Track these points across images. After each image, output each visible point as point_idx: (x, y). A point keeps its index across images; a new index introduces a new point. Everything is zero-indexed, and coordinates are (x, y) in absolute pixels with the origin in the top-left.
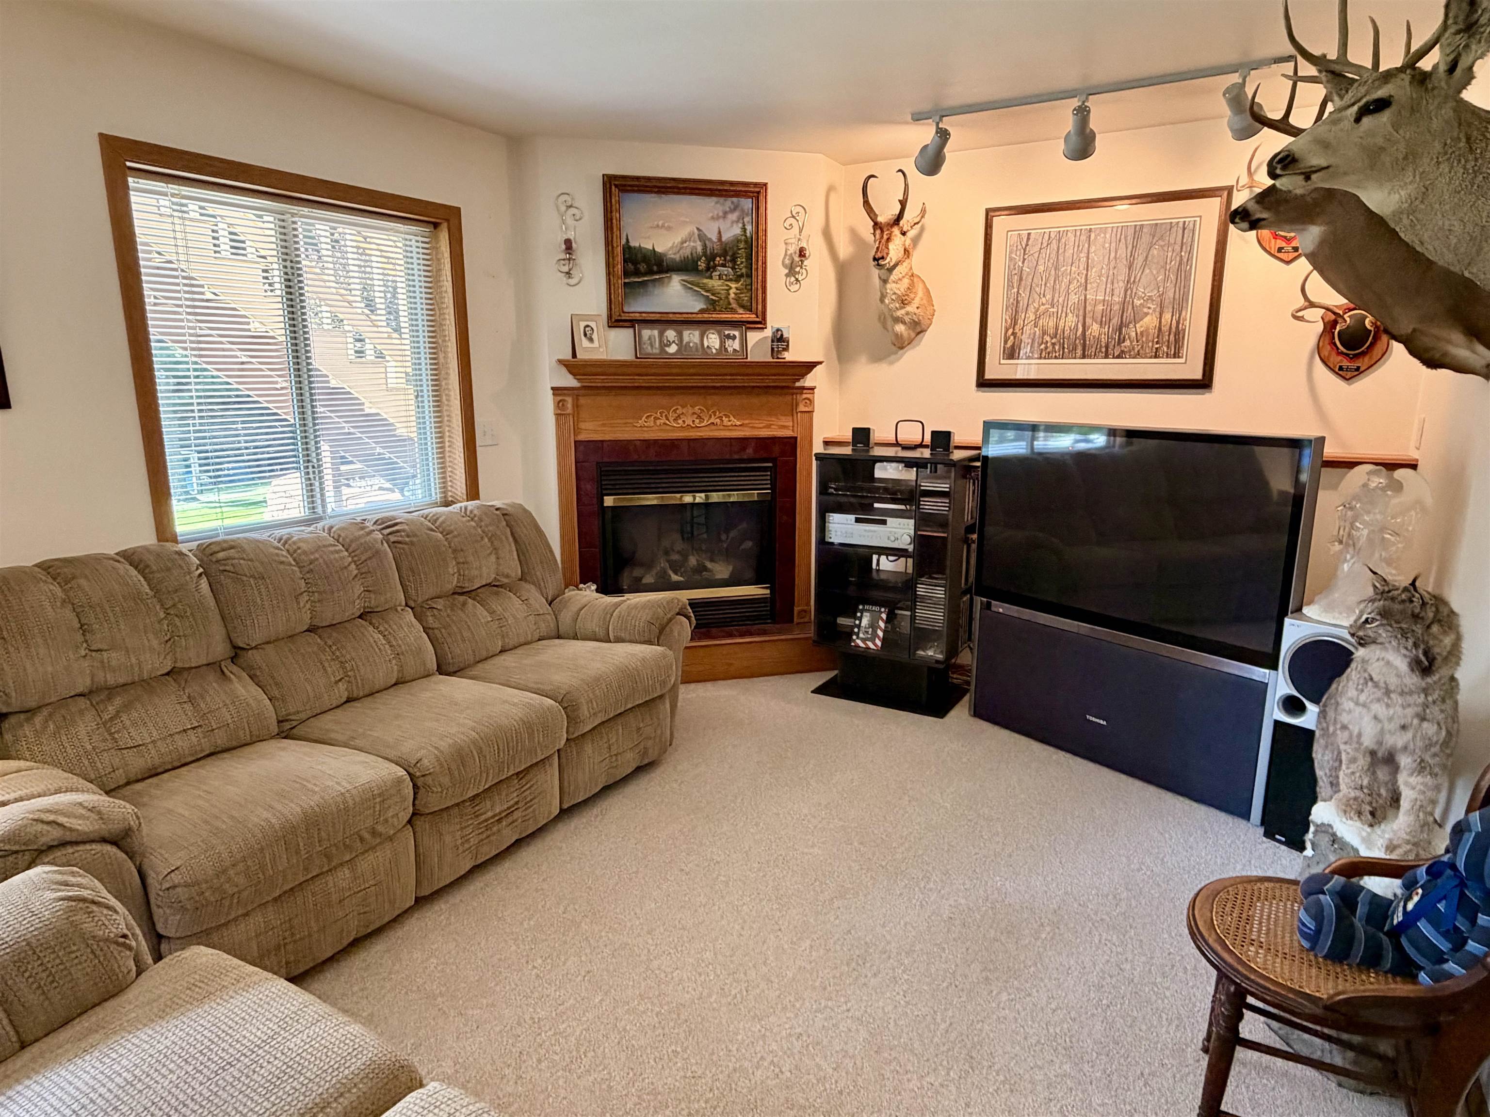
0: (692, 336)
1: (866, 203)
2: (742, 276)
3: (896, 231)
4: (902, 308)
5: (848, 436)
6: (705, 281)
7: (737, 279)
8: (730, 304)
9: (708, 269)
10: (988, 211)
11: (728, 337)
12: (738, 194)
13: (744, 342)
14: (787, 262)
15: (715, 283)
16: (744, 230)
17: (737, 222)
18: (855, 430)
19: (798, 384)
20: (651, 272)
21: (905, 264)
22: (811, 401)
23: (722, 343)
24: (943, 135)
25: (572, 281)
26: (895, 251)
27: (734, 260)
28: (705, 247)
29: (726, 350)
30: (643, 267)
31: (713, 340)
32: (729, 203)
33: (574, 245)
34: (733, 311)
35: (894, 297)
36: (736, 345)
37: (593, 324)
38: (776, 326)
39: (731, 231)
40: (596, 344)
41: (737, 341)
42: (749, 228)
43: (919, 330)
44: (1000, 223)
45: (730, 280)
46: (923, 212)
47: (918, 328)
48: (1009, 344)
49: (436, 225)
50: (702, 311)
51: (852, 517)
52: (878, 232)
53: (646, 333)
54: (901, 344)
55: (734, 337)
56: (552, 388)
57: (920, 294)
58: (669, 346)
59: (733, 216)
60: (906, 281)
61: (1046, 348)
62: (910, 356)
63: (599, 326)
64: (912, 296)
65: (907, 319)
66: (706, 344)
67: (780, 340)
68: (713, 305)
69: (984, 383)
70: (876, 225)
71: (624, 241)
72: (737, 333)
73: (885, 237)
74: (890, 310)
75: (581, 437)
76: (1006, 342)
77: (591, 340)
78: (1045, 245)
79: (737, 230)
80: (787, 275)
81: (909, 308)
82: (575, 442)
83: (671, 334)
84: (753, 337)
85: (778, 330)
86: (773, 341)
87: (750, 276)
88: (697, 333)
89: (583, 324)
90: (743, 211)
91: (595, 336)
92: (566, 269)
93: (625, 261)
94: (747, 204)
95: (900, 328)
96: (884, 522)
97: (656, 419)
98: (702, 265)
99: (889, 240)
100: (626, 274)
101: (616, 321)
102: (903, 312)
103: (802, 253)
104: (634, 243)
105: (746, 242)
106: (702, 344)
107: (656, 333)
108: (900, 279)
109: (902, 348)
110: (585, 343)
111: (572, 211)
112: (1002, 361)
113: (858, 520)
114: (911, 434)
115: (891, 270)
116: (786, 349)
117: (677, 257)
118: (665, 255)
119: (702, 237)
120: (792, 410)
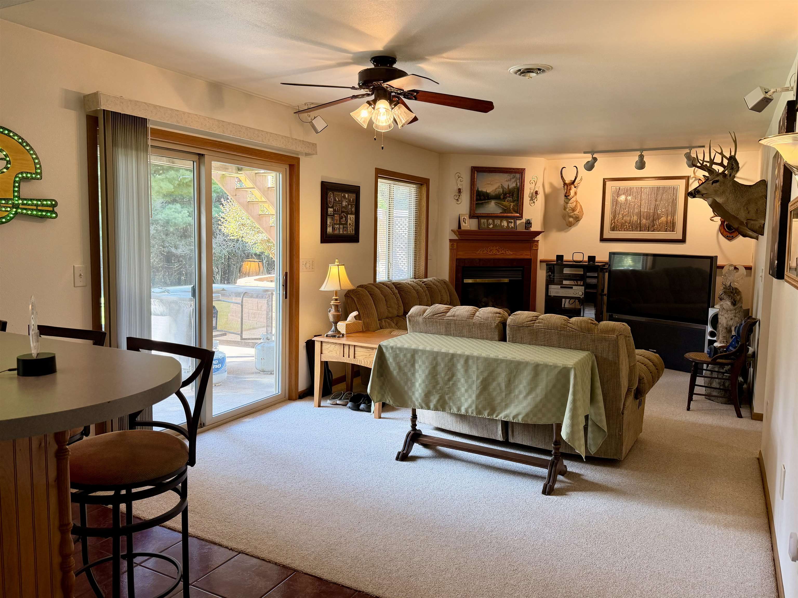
0: (497, 222)
1: (562, 177)
2: (515, 201)
3: (573, 186)
4: (572, 212)
5: (555, 258)
6: (503, 202)
7: (513, 202)
8: (510, 210)
9: (504, 198)
10: (604, 179)
11: (510, 222)
12: (516, 173)
13: (515, 223)
14: (530, 195)
15: (506, 203)
16: (517, 184)
17: (515, 182)
18: (558, 256)
19: (534, 239)
20: (485, 199)
21: (575, 197)
22: (537, 246)
23: (508, 224)
24: (595, 159)
25: (459, 203)
26: (572, 192)
27: (513, 195)
28: (503, 191)
29: (509, 226)
30: (482, 198)
31: (505, 223)
32: (512, 175)
33: (462, 191)
34: (512, 213)
35: (570, 209)
36: (512, 225)
37: (466, 218)
38: (528, 218)
39: (512, 185)
40: (467, 225)
41: (513, 224)
42: (518, 184)
43: (578, 220)
44: (608, 184)
45: (511, 202)
46: (581, 179)
47: (577, 219)
48: (613, 226)
49: (421, 184)
50: (501, 213)
51: (560, 286)
52: (566, 186)
53: (482, 221)
54: (570, 225)
55: (512, 222)
56: (450, 240)
57: (579, 207)
58: (490, 225)
59: (513, 180)
60: (575, 203)
61: (627, 227)
62: (574, 230)
63: (467, 217)
64: (576, 208)
65: (574, 216)
66: (502, 225)
67: (528, 223)
68: (505, 211)
69: (603, 240)
70: (565, 184)
71: (477, 189)
72: (513, 221)
73: (569, 188)
74: (568, 213)
75: (458, 257)
76: (611, 225)
77: (465, 223)
78: (625, 192)
79: (514, 185)
80: (530, 200)
81: (575, 213)
82: (457, 259)
83: (491, 221)
84: (518, 222)
85: (528, 220)
86: (526, 224)
87: (517, 200)
88: (499, 221)
89: (463, 217)
90: (517, 178)
91: (466, 222)
92: (457, 198)
93: (477, 196)
94: (518, 176)
95: (571, 219)
96: (572, 288)
97: (483, 251)
98: (502, 197)
99: (570, 189)
100: (477, 200)
101: (472, 216)
102: (573, 214)
103: (536, 193)
104: (480, 190)
105: (517, 189)
106: (501, 224)
107: (486, 220)
108: (573, 203)
109: (571, 226)
110: (464, 224)
111: (460, 178)
112: (610, 232)
113: (561, 287)
114: (578, 257)
115: (570, 200)
116: (531, 227)
117: (494, 194)
118: (490, 193)
119: (503, 187)
120: (530, 249)
